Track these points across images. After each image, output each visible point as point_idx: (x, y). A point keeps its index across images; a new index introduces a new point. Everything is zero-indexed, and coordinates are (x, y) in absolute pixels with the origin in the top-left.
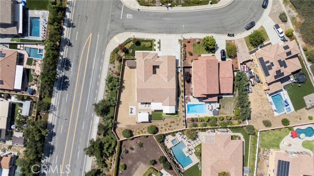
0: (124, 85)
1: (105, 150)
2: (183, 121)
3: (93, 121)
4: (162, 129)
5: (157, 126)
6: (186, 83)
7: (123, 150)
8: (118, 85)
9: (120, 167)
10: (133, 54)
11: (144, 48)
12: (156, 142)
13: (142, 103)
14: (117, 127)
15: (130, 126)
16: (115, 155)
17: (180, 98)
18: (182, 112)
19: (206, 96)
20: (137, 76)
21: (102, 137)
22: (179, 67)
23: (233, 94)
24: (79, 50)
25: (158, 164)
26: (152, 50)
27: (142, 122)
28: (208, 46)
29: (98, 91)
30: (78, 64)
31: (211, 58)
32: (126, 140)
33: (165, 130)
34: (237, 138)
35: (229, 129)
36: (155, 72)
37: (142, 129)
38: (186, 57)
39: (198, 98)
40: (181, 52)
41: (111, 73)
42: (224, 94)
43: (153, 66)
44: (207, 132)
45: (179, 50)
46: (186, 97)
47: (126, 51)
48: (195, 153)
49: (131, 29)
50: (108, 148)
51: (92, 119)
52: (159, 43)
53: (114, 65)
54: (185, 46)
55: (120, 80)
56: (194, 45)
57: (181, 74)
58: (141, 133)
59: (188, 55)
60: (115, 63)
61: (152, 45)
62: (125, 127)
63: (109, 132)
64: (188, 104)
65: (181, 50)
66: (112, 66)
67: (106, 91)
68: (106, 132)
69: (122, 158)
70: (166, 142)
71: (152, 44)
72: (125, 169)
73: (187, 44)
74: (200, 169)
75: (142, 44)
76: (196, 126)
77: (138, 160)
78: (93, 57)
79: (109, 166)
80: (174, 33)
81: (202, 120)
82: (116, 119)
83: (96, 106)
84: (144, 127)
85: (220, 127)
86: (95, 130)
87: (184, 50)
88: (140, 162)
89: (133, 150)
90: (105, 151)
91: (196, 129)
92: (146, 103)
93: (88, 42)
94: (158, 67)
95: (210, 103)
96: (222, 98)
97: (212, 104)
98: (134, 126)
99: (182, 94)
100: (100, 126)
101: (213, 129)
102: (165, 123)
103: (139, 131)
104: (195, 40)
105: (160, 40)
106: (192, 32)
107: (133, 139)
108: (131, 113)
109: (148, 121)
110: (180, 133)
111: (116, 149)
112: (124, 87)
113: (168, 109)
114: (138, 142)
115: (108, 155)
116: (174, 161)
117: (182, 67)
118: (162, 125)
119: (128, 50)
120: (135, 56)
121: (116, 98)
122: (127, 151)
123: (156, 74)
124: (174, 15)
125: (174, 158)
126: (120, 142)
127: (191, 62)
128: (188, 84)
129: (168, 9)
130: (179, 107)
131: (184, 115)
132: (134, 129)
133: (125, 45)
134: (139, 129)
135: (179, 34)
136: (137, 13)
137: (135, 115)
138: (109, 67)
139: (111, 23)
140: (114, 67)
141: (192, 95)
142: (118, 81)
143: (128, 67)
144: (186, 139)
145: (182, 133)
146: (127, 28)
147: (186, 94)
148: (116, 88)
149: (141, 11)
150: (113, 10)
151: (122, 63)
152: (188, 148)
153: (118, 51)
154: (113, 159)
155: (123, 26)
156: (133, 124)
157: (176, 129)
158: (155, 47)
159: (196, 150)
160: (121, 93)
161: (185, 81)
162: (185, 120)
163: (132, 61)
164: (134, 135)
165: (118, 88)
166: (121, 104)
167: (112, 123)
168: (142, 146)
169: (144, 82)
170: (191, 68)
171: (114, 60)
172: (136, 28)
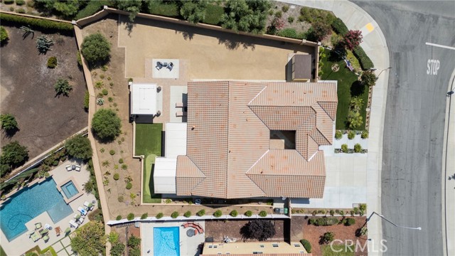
0: (241, 46)
2: (131, 216)
4: (107, 152)
5: (118, 139)
6: (241, 225)
7: (49, 38)
8: (240, 28)
10: (327, 75)
11: (343, 107)
12: (70, 134)
13: (185, 97)
14: (119, 23)
15: (122, 60)
16: (33, 15)
17: (198, 207)
18: (159, 211)
20: (267, 84)
22: (287, 206)
25: (7, 139)
26: (337, 128)
27: (130, 96)
32: (77, 47)
33: (106, 164)
36: (275, 135)
37: (110, 95)
38: (316, 225)
40: (331, 212)
41: (275, 11)
43: (294, 132)
45: (335, 206)
46: (203, 224)
47: (336, 55)
48: (37, 248)
49: (398, 69)
52: (357, 149)
53: (296, 19)
54: (347, 224)
55: (254, 33)
57: (267, 211)
58: (100, 91)
59: (323, 230)
60: (303, 23)
61: (352, 129)
62: (119, 46)
64: (181, 228)
65: (337, 211)
66: (293, 13)
69: (25, 36)
70: (68, 164)
71: (356, 128)
73: (353, 228)
75: (357, 101)
77: (20, 82)
80: (383, 192)
82: (140, 20)
84: (117, 100)
87: (335, 220)
88: (13, 88)
89: (49, 67)
92: (185, 109)
94: (291, 145)
98: (121, 71)
99: (209, 213)
102: (128, 161)
103: (105, 82)
105: (364, 151)
108: (160, 65)
109: (134, 112)
110: (96, 207)
111: (54, 18)
112: (233, 46)
113: (167, 174)
114: (71, 83)
116: (11, 187)
117: (288, 214)
118: (122, 152)
119: (341, 59)
120: (322, 79)
121: (201, 22)
122: (47, 50)
123: (271, 138)
124: (435, 194)
125: (21, 188)
126: (71, 28)
127: (301, 239)
128: (239, 231)
129: (450, 179)
130: (173, 204)
131: (148, 219)
132: (111, 71)
133: (354, 52)
134: (111, 85)
135: (382, 207)
136: (440, 88)
137: (151, 74)
138: (290, 4)
139: (414, 14)
140: (291, 20)
141: (207, 240)
142: (252, 27)
143: (289, 59)
144: (76, 225)
145: (96, 212)
146: (400, 59)
147: (208, 222)
148: (234, 22)
149: (448, 99)
150: (451, 22)
151: (304, 41)
152: (50, 229)
153: (337, 32)
154: (24, 8)
155: (405, 48)
156: (127, 71)
157: (107, 195)
158: (345, 136)
159: (46, 250)
160: (218, 38)
161: (247, 222)
162: (134, 222)
163: (310, 70)
164: (93, 71)
165: (230, 27)
166: (185, 36)
167: (129, 6)
168: (59, 93)
169: (249, 104)
170: (285, 241)
171: (312, 19)
172: (400, 84)
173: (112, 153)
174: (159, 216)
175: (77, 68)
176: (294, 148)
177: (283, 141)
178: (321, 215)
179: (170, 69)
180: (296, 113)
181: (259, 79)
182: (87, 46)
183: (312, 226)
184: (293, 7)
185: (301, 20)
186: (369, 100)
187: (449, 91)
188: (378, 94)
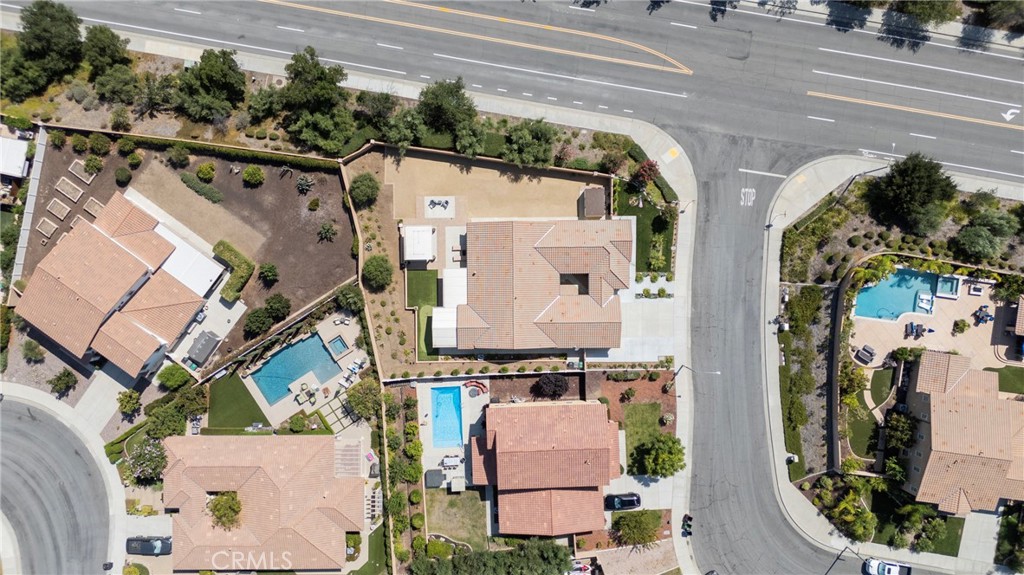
0: (525, 178)
1: (309, 117)
2: (406, 375)
3: (404, 77)
4: (378, 303)
5: (388, 289)
6: (531, 382)
7: (310, 177)
8: (523, 161)
9: (251, 167)
10: (625, 210)
11: (643, 246)
12: (335, 284)
13: (463, 239)
14: (385, 156)
15: (389, 199)
16: (291, 152)
17: (481, 363)
18: (437, 370)
19: (489, 447)
20: (555, 223)
21: (353, 105)
22: (582, 360)
23: (496, 534)
24: (638, 32)
25: (264, 291)
26: (638, 270)
27: (401, 239)
28: (653, 452)
29: (502, 94)
30: (593, 31)
31: (612, 463)
32: (344, 188)
33: (377, 316)
34: (351, 551)
35: (380, 522)
36: (566, 279)
37: (378, 239)
38: (616, 380)
39: (482, 422)
40: (633, 366)
41: (564, 137)
42: (495, 505)
43: (587, 275)
44: (372, 451)
45: (637, 359)
46: (487, 382)
47: (633, 187)
48: (302, 412)
49: (707, 201)
50: (315, 127)
51: (411, 73)
52: (661, 294)
53: (588, 146)
54: (651, 379)
55: (539, 166)
56: (654, 406)
57: (560, 365)
58: (367, 235)
59: (624, 387)
60: (596, 151)
61: (654, 270)
62: (386, 183)
63: (369, 130)
64: (463, 388)
65: (640, 365)
66: (585, 138)
67: (505, 121)
68: (369, 120)
69: (283, 175)
70: (337, 317)
71: (659, 269)
72: (247, 184)
73: (658, 384)
74: (250, 429)
75: (659, 239)
76: (391, 416)
77: (277, 227)
78: (616, 79)
79: (256, 130)
80: (693, 342)
81: (410, 435)
82: (410, 154)
83: (455, 90)
84: (386, 244)
85: (389, 494)
86: (376, 85)
87: (638, 374)
88: (269, 234)
89: (310, 209)
90: (306, 116)
91: (379, 417)
92: (464, 253)
93: (665, 63)
94: (584, 290)
95: (468, 460)
96: (483, 499)
97: (462, 467)
98: (389, 212)
99: (494, 369)
100: (387, 101)
101: (382, 471)
102: (401, 313)
103: (373, 225)
104: (672, 409)
105: (669, 296)
106: (696, 400)
107: (347, 210)
108: (433, 203)
109: (408, 257)
110: (367, 365)
111: (313, 155)
112: (517, 179)
113: (446, 325)
114: (336, 227)
115: (293, 128)
116: (273, 344)
117: (583, 369)
118: (393, 303)
119: (639, 191)
120: (619, 214)
121: (480, 155)
122: (307, 190)
123: (562, 283)
124: (753, 343)
125: (285, 345)
126: (337, 167)
127: (599, 396)
128: (529, 390)
129: (770, 323)
130: (452, 361)
131: (425, 377)
132: (379, 212)
133: (655, 182)
134: (379, 227)
135: (692, 359)
136: (757, 221)
137: (423, 214)
138: (581, 129)
139: (725, 136)
140: (582, 148)
141: (492, 401)
142: (537, 160)
143: (581, 193)
144: (346, 385)
145: (368, 369)
146: (709, 189)
147: (494, 381)
148: (516, 156)
149: (766, 233)
150: (768, 144)
151: (596, 174)
152: (317, 390)
153: (636, 161)
154: (279, 143)
155: (715, 176)
156: (397, 210)
157: (379, 352)
158: (647, 280)
159: (312, 415)
160: (498, 170)
161: (538, 379)
162: (409, 381)
163: (604, 206)
164: (360, 213)
165: (513, 161)
166: (461, 170)
167: (400, 141)
168: (322, 239)
169: (535, 245)
170: (581, 399)
171: (606, 146)
172: (709, 218)
173: (383, 304)
174: (438, 373)
175: (342, 210)
176: (587, 293)
177: (577, 286)
178: (621, 370)
179: (445, 208)
180: (587, 254)
181: (546, 216)
182: (358, 188)
183: (611, 382)
184: (584, 132)
185: (594, 147)
186: (674, 237)
187: (767, 224)
188: (685, 230)
